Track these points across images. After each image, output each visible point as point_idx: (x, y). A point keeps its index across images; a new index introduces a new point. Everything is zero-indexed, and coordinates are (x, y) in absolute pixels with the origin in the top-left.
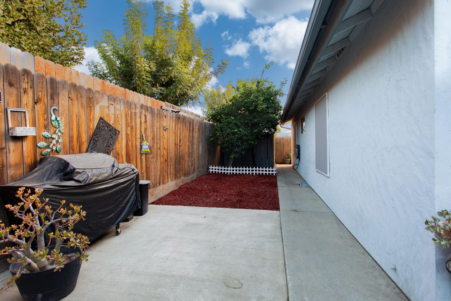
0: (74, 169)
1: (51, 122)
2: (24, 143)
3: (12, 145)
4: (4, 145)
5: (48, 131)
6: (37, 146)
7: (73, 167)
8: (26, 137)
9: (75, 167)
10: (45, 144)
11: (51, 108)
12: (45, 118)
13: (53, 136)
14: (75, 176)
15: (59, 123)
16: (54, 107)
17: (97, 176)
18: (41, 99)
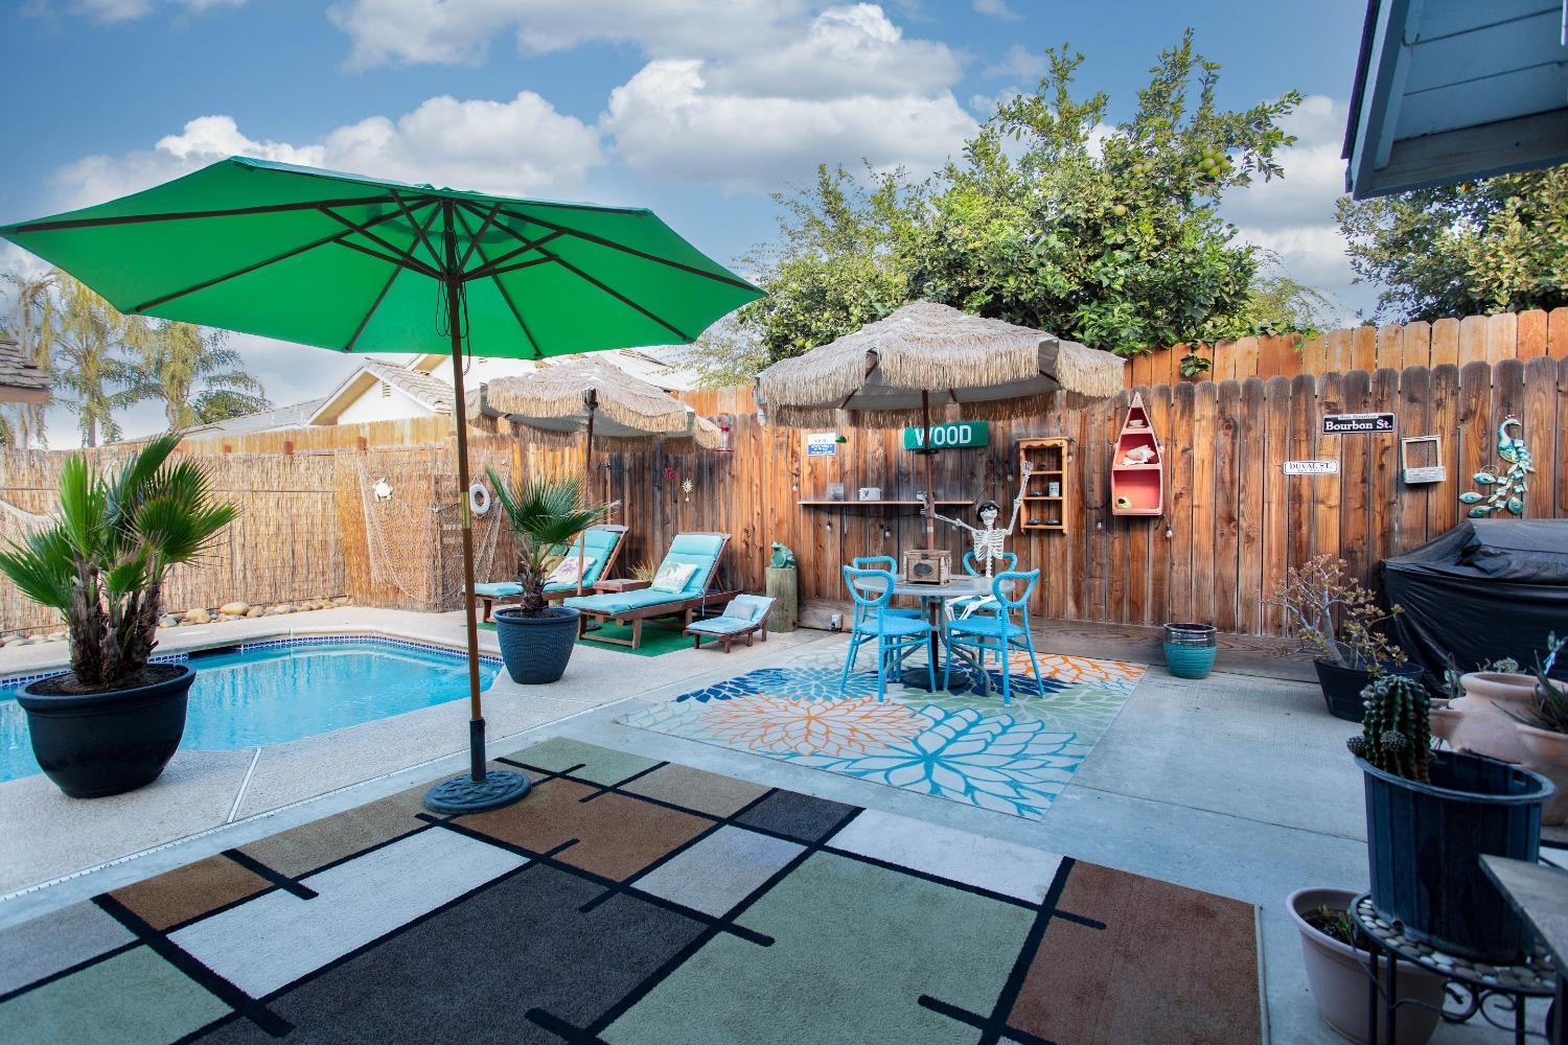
0: (1480, 545)
1: (1499, 453)
2: (1430, 495)
3: (1407, 498)
4: (1394, 498)
5: (1489, 469)
6: (1459, 500)
7: (1478, 541)
8: (1436, 483)
9: (1484, 543)
10: (1478, 496)
11: (1501, 422)
12: (1484, 445)
13: (1500, 481)
14: (1478, 560)
15: (1518, 453)
16: (1510, 421)
17: (1539, 568)
18: (1476, 410)
